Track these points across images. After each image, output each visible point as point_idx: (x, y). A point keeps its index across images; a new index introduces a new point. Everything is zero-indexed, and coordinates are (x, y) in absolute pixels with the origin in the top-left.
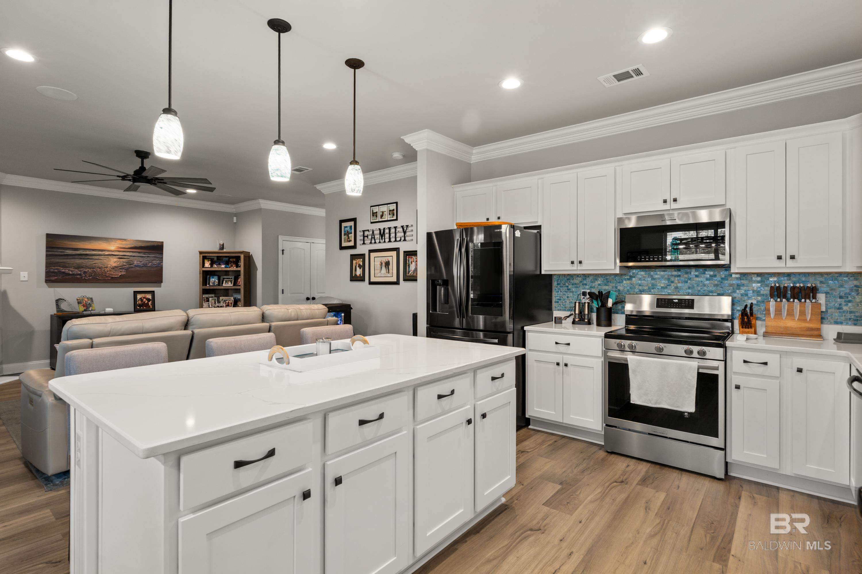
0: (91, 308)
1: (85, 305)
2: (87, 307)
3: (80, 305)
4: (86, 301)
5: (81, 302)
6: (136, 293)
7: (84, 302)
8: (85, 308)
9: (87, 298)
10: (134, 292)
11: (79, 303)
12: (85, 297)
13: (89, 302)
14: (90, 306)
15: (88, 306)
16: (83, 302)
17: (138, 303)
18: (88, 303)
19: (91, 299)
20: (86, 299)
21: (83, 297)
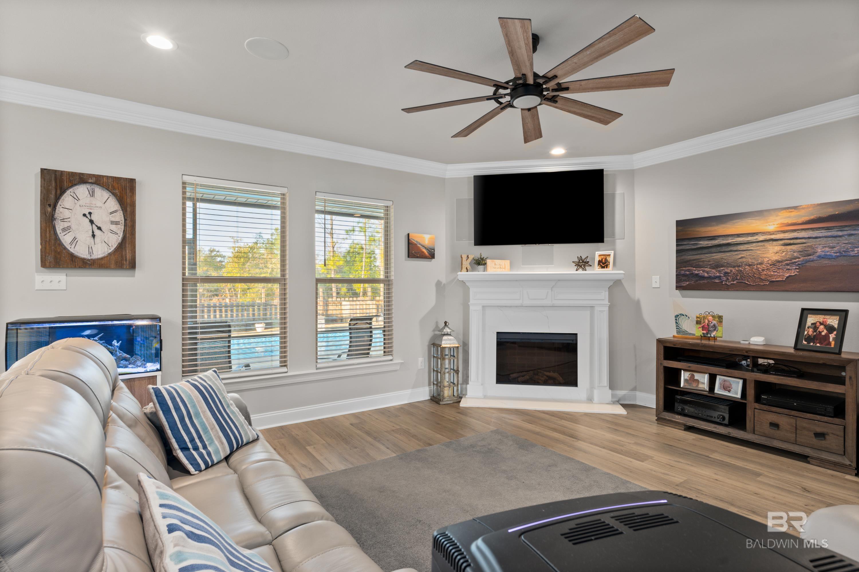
0: (715, 332)
1: (706, 326)
2: (709, 331)
3: (699, 326)
4: (709, 321)
5: (701, 322)
6: (805, 312)
7: (706, 321)
8: (705, 332)
9: (713, 317)
10: (803, 310)
11: (698, 322)
12: (711, 313)
13: (715, 322)
14: (715, 330)
15: (711, 329)
16: (704, 322)
17: (806, 333)
18: (712, 325)
19: (720, 318)
20: (710, 318)
21: (707, 313)
